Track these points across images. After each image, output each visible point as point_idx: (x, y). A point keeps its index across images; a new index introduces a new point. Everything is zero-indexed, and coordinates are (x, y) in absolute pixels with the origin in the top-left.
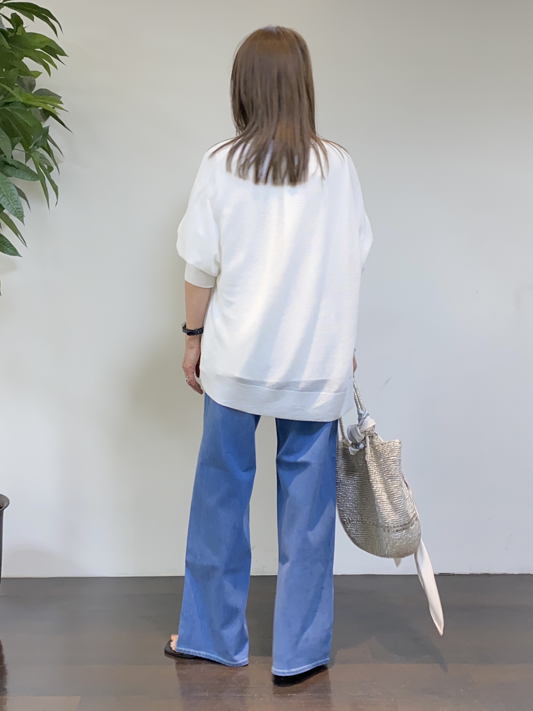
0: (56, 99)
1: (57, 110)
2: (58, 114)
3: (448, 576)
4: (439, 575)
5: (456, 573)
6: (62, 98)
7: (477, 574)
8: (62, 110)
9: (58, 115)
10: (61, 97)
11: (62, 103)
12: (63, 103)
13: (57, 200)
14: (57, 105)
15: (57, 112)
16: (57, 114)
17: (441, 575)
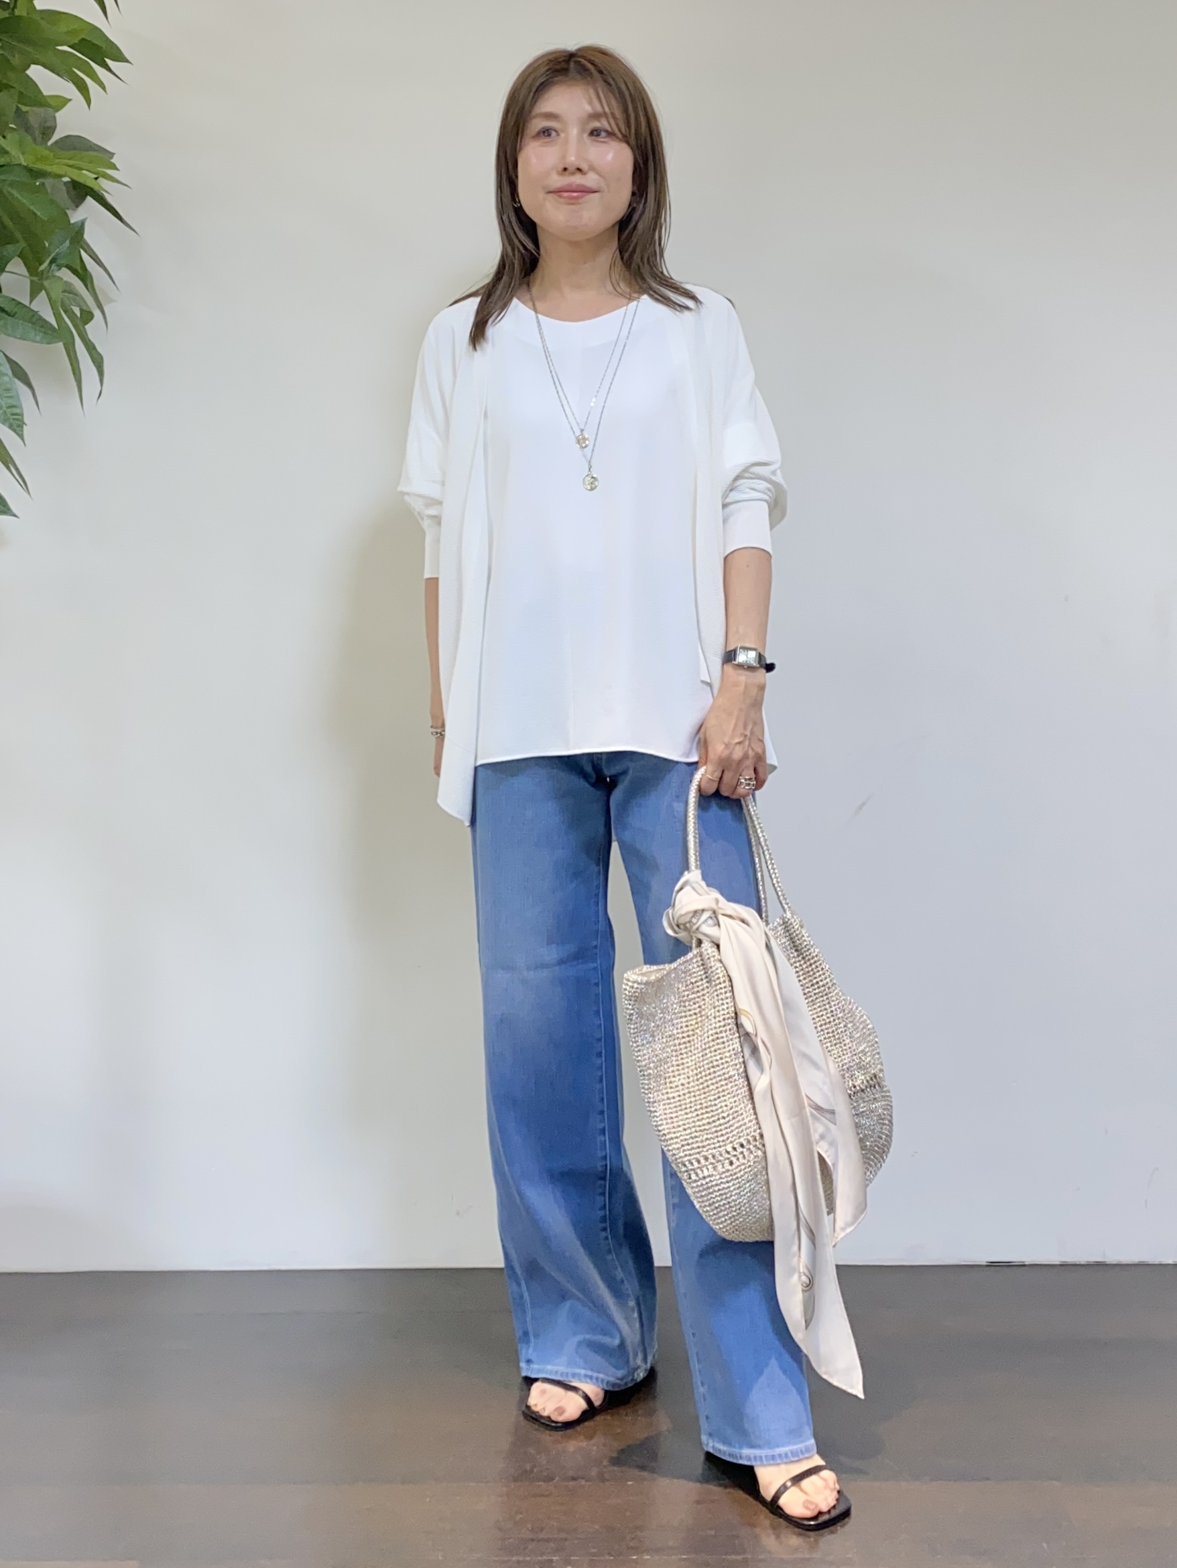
0: (102, 157)
1: (104, 184)
2: (107, 192)
3: (1008, 1270)
4: (987, 1266)
5: (1028, 1259)
6: (115, 156)
7: (1077, 1263)
8: (115, 184)
9: (106, 195)
10: (114, 154)
11: (114, 167)
12: (118, 166)
13: (102, 385)
14: (104, 172)
15: (104, 186)
16: (104, 193)
17: (992, 1265)
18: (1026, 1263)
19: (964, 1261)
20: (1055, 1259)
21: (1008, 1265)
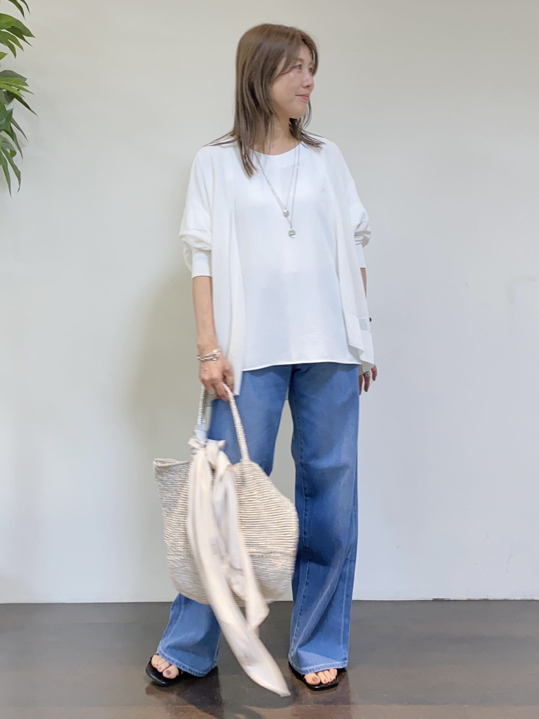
0: (21, 81)
4: (433, 601)
7: (475, 599)
8: (27, 93)
9: (23, 98)
10: (26, 79)
11: (27, 85)
13: (20, 185)
14: (21, 87)
15: (22, 94)
17: (435, 600)
18: (451, 600)
19: (422, 599)
20: (464, 597)
21: (442, 601)
